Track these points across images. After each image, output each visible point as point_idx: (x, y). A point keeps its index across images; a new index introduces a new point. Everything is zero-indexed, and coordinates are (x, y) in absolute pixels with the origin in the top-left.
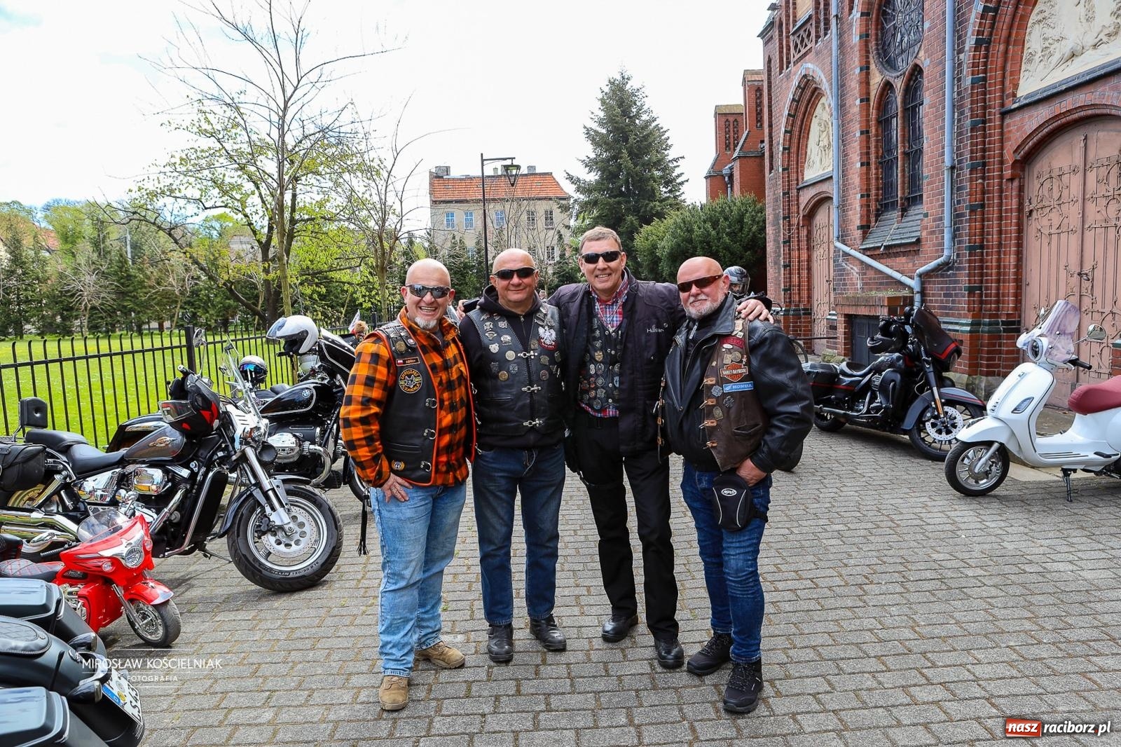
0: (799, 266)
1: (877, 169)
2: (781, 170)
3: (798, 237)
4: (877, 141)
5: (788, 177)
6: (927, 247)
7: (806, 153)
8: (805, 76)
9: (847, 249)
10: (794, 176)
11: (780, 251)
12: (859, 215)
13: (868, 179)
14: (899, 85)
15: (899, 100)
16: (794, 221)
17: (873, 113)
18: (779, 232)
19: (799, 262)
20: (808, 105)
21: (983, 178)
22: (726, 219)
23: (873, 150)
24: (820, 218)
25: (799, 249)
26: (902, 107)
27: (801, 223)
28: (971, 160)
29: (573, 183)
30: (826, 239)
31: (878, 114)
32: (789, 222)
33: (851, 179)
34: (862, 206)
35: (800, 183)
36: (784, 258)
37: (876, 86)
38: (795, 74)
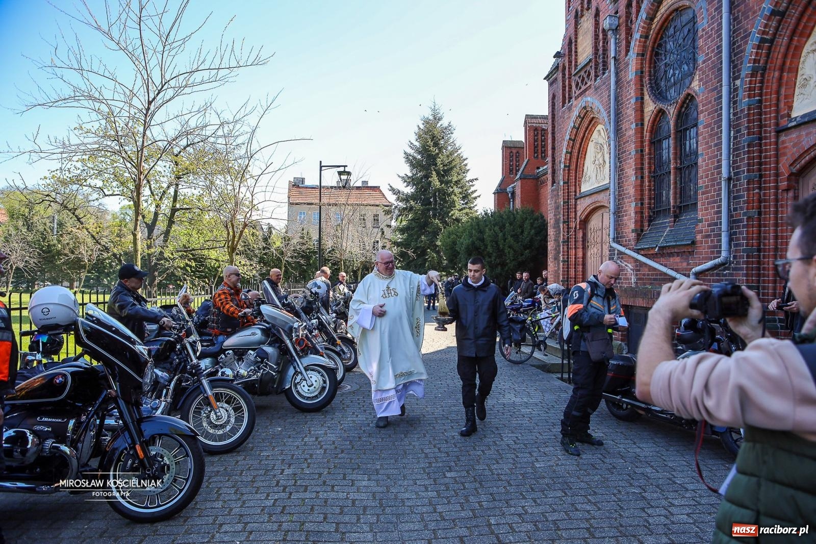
0: (575, 261)
1: (650, 181)
2: (562, 183)
3: (575, 238)
4: (650, 159)
5: (568, 189)
6: (704, 247)
7: (583, 170)
8: (585, 108)
9: (622, 249)
10: (573, 189)
11: (559, 249)
12: (634, 220)
13: (642, 191)
14: (672, 111)
15: (672, 123)
16: (573, 225)
17: (647, 135)
18: (560, 233)
19: (575, 258)
20: (586, 131)
21: (760, 188)
22: (511, 224)
23: (646, 166)
24: (594, 223)
25: (575, 248)
26: (674, 129)
27: (578, 226)
28: (748, 171)
29: (394, 194)
30: (599, 240)
31: (650, 136)
32: (568, 225)
33: (626, 190)
34: (636, 213)
35: (578, 194)
36: (563, 255)
37: (650, 113)
38: (576, 106)
